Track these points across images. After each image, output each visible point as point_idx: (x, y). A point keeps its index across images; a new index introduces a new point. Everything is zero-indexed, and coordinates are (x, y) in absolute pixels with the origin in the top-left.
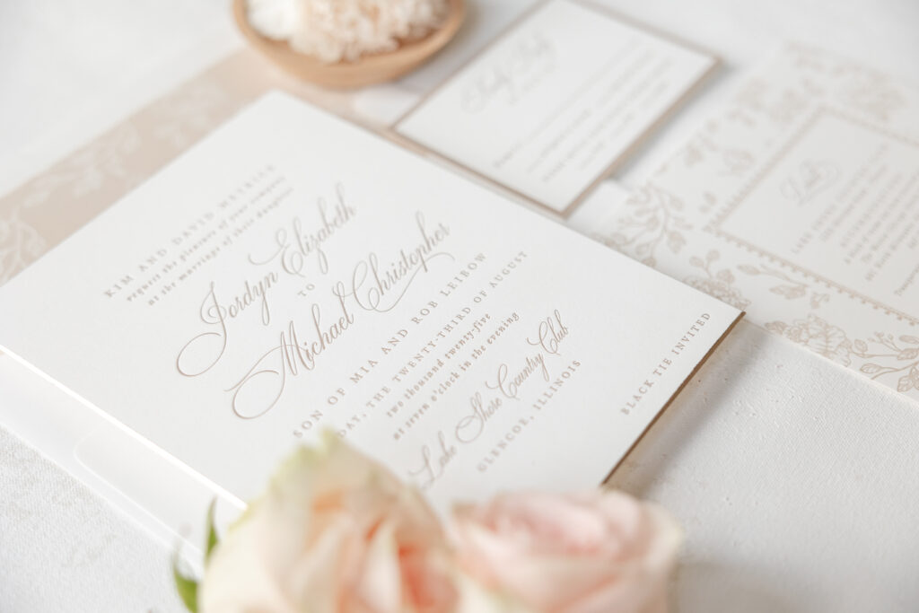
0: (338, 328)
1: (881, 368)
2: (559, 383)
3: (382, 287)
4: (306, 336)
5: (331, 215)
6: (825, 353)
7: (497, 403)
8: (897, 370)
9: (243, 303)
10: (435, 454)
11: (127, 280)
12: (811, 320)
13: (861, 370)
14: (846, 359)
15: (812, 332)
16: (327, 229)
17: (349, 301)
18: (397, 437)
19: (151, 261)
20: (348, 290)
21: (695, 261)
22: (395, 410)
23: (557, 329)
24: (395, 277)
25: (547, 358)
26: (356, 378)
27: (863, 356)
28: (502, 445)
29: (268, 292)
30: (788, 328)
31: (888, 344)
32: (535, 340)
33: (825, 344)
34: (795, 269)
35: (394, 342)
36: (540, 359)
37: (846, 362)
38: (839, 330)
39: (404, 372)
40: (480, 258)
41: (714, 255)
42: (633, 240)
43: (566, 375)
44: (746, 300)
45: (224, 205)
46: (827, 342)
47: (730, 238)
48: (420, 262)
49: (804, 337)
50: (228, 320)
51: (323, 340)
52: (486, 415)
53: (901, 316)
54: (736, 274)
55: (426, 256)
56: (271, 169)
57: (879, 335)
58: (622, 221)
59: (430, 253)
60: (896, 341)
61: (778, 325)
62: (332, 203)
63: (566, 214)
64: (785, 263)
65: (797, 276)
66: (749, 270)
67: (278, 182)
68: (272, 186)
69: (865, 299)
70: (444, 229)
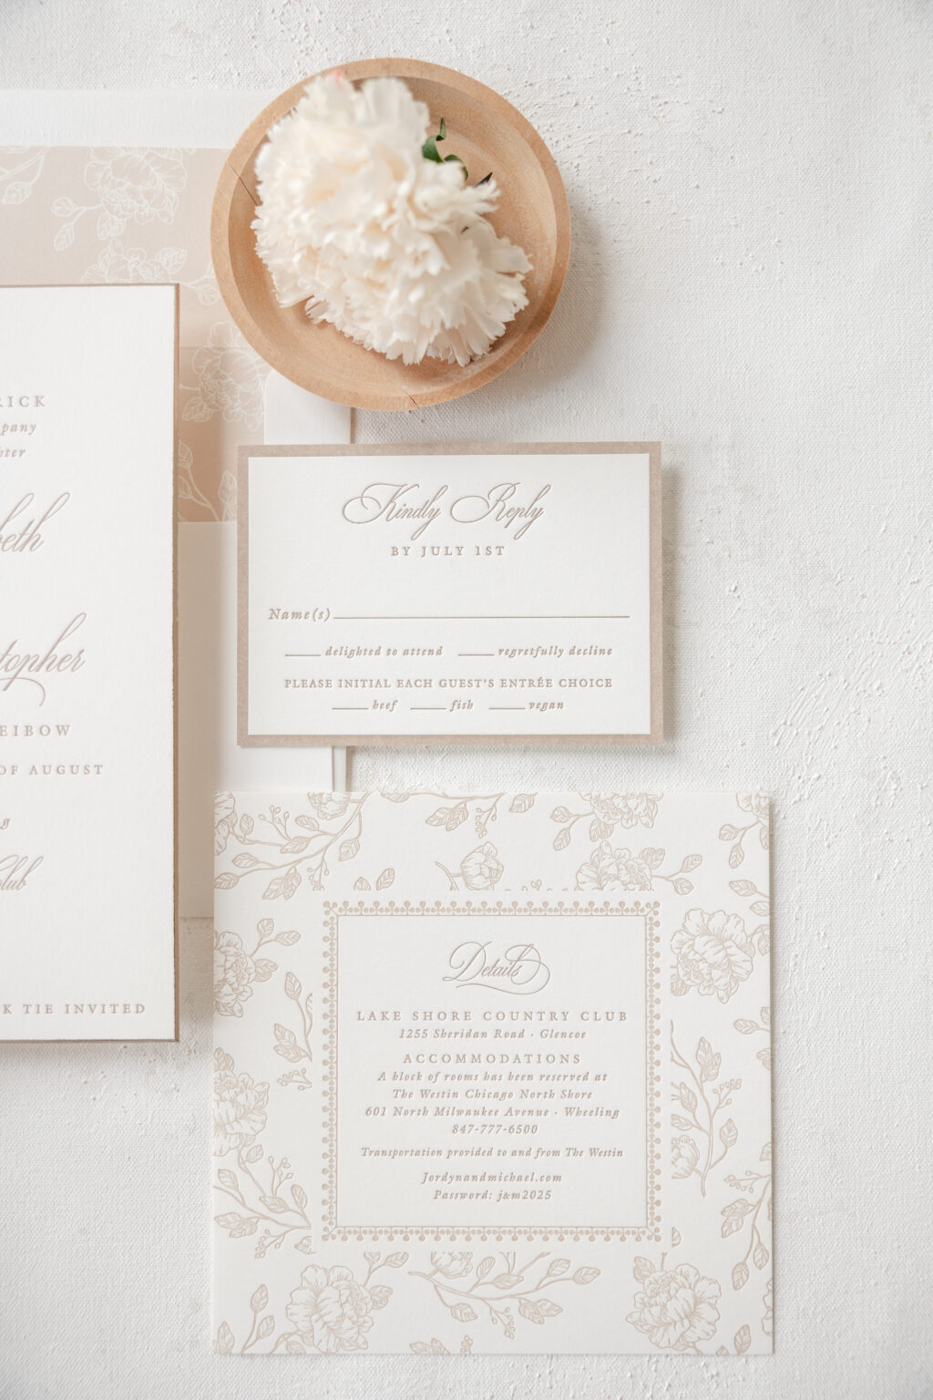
1: (236, 1188)
5: (14, 527)
6: (220, 1126)
8: (244, 1204)
12: (259, 1088)
13: (219, 1171)
14: (225, 1150)
15: (241, 1099)
21: (265, 925)
23: (17, 876)
27: (241, 1162)
30: (228, 1073)
31: (277, 1177)
33: (232, 1118)
34: (330, 1032)
37: (221, 1151)
38: (264, 1123)
40: (62, 730)
41: (290, 938)
42: (253, 842)
44: (241, 1011)
46: (236, 1120)
47: (331, 939)
48: (11, 674)
49: (226, 1095)
53: (330, 1171)
54: (277, 978)
55: (24, 673)
56: (38, 402)
57: (284, 1163)
58: (274, 811)
59: (33, 675)
60: (287, 1184)
61: (226, 1061)
62: (34, 511)
63: (247, 741)
64: (331, 1016)
65: (317, 1039)
66: (292, 988)
67: (24, 428)
68: (14, 428)
69: (331, 1125)
70: (77, 660)
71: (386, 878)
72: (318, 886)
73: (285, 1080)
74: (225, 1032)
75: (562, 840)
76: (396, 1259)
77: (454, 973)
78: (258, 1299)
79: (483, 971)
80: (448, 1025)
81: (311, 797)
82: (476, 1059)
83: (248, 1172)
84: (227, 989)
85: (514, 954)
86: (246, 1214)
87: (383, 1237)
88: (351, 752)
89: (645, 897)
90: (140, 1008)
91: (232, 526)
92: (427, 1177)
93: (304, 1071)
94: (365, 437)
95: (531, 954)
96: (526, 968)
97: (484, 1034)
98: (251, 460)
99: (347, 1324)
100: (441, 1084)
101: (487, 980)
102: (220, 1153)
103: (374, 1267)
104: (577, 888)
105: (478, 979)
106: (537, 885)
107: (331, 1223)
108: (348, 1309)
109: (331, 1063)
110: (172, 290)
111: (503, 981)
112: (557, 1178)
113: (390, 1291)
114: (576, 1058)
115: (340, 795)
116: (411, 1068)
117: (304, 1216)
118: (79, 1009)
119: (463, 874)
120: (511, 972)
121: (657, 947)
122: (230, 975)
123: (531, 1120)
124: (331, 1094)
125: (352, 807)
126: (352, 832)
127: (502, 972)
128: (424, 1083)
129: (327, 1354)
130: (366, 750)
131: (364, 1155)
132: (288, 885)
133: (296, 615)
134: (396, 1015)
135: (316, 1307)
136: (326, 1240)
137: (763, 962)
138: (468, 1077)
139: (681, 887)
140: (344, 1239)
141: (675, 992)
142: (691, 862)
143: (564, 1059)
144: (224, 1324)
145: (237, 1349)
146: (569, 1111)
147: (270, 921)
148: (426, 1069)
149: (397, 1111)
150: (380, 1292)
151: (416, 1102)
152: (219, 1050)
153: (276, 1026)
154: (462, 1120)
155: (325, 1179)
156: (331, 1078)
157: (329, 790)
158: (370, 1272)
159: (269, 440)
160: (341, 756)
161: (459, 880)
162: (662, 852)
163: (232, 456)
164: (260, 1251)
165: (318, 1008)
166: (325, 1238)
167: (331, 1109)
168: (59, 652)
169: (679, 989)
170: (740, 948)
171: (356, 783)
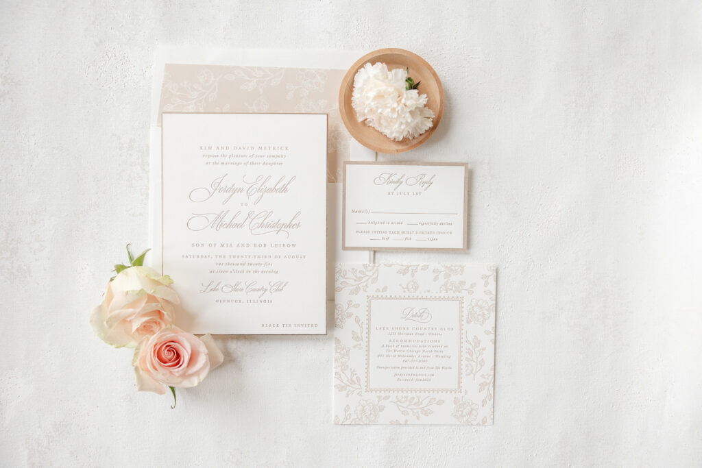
0: (237, 225)
1: (340, 377)
2: (261, 301)
3: (261, 225)
4: (227, 220)
5: (280, 186)
6: (336, 360)
7: (241, 290)
8: (343, 382)
9: (226, 191)
10: (213, 286)
11: (210, 148)
12: (347, 349)
13: (336, 373)
15: (342, 352)
16: (274, 190)
17: (249, 220)
18: (211, 272)
19: (222, 148)
20: (252, 217)
21: (350, 302)
22: (220, 264)
23: (280, 288)
24: (268, 226)
25: (268, 292)
26: (223, 245)
27: (342, 370)
28: (228, 301)
29: (236, 193)
30: (339, 344)
31: (352, 374)
32: (272, 284)
33: (339, 358)
34: (369, 333)
35: (243, 245)
36: (266, 290)
38: (349, 359)
39: (234, 257)
40: (294, 245)
41: (357, 306)
43: (265, 301)
44: (342, 327)
45: (260, 148)
46: (341, 358)
47: (369, 306)
48: (279, 229)
49: (339, 351)
50: (217, 191)
51: (230, 225)
52: (235, 289)
53: (368, 373)
54: (353, 318)
55: (283, 229)
56: (286, 149)
57: (354, 371)
58: (353, 269)
59: (285, 229)
60: (355, 376)
61: (338, 341)
62: (285, 181)
63: (345, 248)
64: (369, 329)
65: (365, 335)
66: (357, 320)
67: (282, 156)
68: (279, 157)
69: (368, 359)
70: (298, 225)
71: (385, 289)
72: (365, 291)
73: (355, 347)
74: (338, 333)
75: (436, 279)
76: (386, 398)
77: (404, 316)
78: (347, 409)
79: (413, 316)
80: (402, 331)
81: (364, 265)
82: (410, 341)
83: (343, 373)
84: (338, 320)
85: (421, 311)
86: (343, 385)
87: (383, 392)
88: (375, 252)
89: (460, 295)
90: (316, 325)
91: (340, 185)
92: (396, 375)
93: (361, 344)
94: (380, 158)
95: (426, 311)
96: (425, 315)
97: (413, 334)
98: (347, 166)
99: (372, 416)
100: (399, 348)
101: (414, 318)
102: (336, 368)
104: (440, 292)
105: (411, 318)
106: (429, 291)
107: (368, 388)
108: (372, 412)
109: (368, 342)
110: (326, 116)
111: (419, 319)
112: (433, 375)
113: (384, 407)
114: (439, 342)
115: (372, 264)
116: (392, 343)
117: (360, 386)
118: (298, 325)
119: (408, 288)
120: (420, 316)
121: (463, 310)
122: (339, 316)
123: (424, 359)
124: (368, 351)
125: (375, 268)
126: (375, 275)
127: (418, 316)
128: (395, 348)
129: (366, 424)
130: (379, 251)
131: (377, 368)
132: (357, 290)
133: (360, 212)
134: (387, 328)
135: (363, 411)
136: (366, 392)
137: (493, 314)
138: (408, 346)
139: (470, 292)
140: (371, 392)
141: (468, 322)
142: (473, 285)
143: (435, 341)
144: (337, 416)
145: (340, 423)
146: (437, 356)
147: (351, 301)
148: (396, 344)
149: (387, 356)
150: (382, 407)
151: (392, 353)
152: (336, 338)
153: (353, 331)
154: (406, 358)
155: (366, 375)
156: (368, 346)
157: (368, 263)
158: (379, 401)
159: (352, 159)
160: (372, 253)
161: (406, 290)
162: (465, 282)
163: (341, 164)
164: (347, 395)
165: (365, 326)
167: (368, 355)
168: (293, 223)
169: (469, 322)
170: (486, 310)
171: (376, 261)
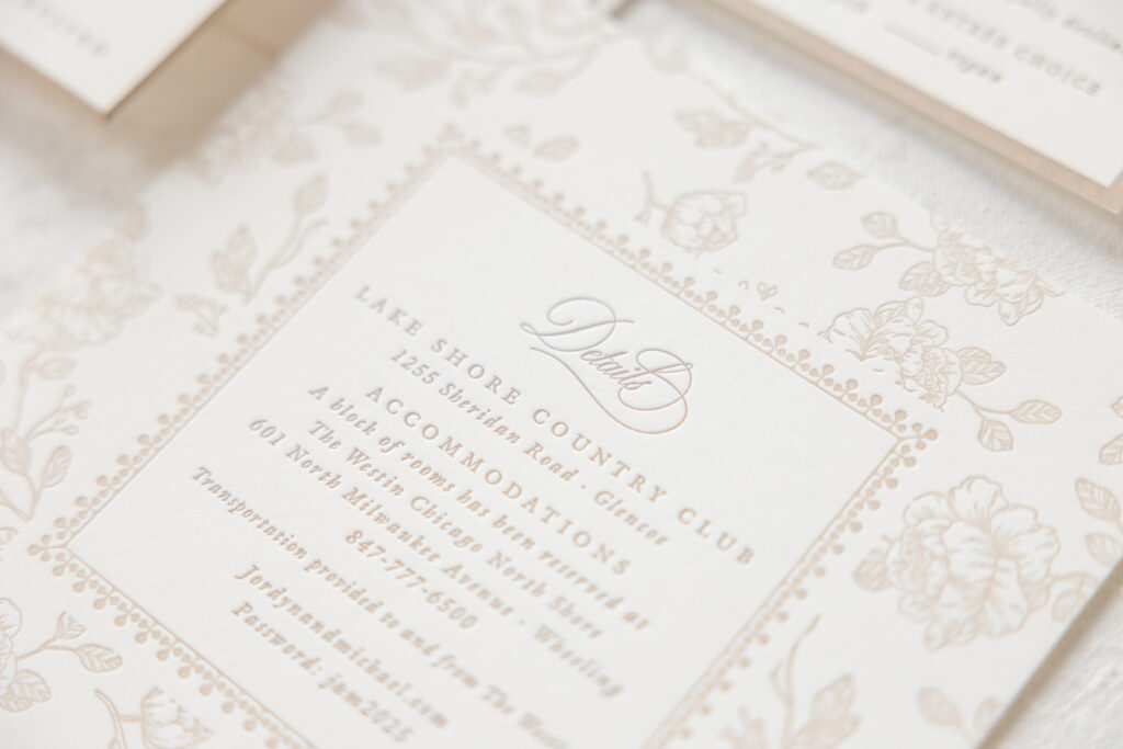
6: (50, 302)
12: (145, 290)
14: (24, 335)
15: (110, 286)
30: (126, 244)
33: (73, 302)
37: (19, 333)
38: (107, 337)
46: (76, 308)
47: (416, 174)
53: (128, 465)
57: (79, 409)
60: (57, 438)
64: (324, 267)
66: (307, 199)
69: (189, 404)
71: (558, 148)
72: (460, 101)
73: (187, 303)
75: (854, 258)
76: (98, 657)
77: (543, 325)
79: (588, 352)
80: (474, 389)
82: (471, 461)
83: (23, 383)
85: (653, 360)
87: (111, 611)
89: (918, 411)
92: (252, 574)
93: (223, 309)
95: (679, 378)
96: (656, 391)
97: (514, 437)
100: (388, 461)
101: (588, 371)
103: (58, 642)
104: (825, 334)
105: (573, 358)
106: (766, 293)
107: (60, 536)
109: (267, 325)
111: (605, 385)
112: (439, 720)
113: (46, 695)
114: (622, 567)
115: (591, 15)
116: (368, 410)
117: (36, 498)
119: (671, 212)
120: (628, 381)
121: (883, 493)
123: (471, 602)
124: (229, 363)
126: (562, 66)
127: (616, 372)
128: (369, 443)
131: (196, 478)
132: (422, 73)
134: (413, 326)
136: (33, 554)
137: (1045, 633)
138: (437, 478)
139: (992, 433)
140: (57, 571)
141: (859, 577)
142: (1038, 410)
143: (603, 553)
146: (544, 634)
148: (391, 425)
149: (296, 452)
150: (31, 685)
151: (333, 460)
153: (243, 230)
154: (375, 532)
155: (113, 470)
156: (251, 343)
158: (45, 646)
161: (657, 216)
162: (1001, 368)
166: (32, 549)
167: (210, 384)
169: (869, 576)
170: (1023, 582)
